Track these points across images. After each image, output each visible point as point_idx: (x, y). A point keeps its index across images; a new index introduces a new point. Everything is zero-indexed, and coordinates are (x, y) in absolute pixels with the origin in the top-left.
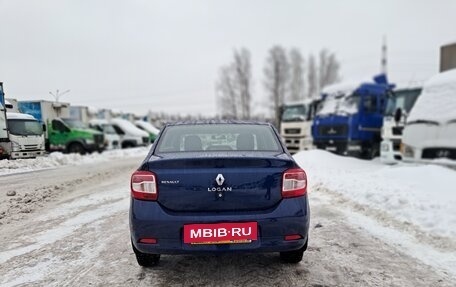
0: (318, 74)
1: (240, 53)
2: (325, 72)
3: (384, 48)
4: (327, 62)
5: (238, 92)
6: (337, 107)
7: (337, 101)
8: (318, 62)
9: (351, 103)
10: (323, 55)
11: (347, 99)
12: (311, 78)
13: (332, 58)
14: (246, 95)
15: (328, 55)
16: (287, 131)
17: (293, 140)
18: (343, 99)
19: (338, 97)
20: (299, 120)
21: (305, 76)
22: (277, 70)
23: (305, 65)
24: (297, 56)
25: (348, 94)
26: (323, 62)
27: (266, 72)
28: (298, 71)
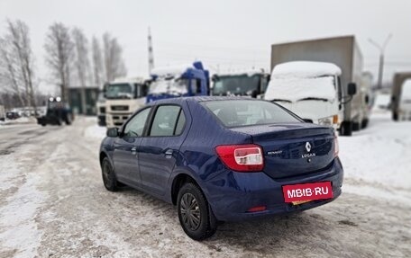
0: (103, 55)
1: (15, 25)
2: (109, 54)
3: (150, 38)
4: (110, 46)
5: (17, 67)
6: (168, 88)
7: (167, 82)
8: (102, 45)
9: (181, 84)
10: (105, 38)
11: (177, 81)
12: (96, 58)
13: (114, 41)
14: (27, 71)
15: (111, 38)
16: (113, 108)
17: (121, 117)
18: (173, 81)
19: (169, 79)
20: (126, 98)
21: (90, 56)
22: (60, 48)
23: (89, 46)
24: (80, 37)
25: (177, 76)
26: (107, 45)
27: (47, 48)
28: (82, 50)
